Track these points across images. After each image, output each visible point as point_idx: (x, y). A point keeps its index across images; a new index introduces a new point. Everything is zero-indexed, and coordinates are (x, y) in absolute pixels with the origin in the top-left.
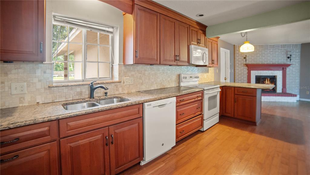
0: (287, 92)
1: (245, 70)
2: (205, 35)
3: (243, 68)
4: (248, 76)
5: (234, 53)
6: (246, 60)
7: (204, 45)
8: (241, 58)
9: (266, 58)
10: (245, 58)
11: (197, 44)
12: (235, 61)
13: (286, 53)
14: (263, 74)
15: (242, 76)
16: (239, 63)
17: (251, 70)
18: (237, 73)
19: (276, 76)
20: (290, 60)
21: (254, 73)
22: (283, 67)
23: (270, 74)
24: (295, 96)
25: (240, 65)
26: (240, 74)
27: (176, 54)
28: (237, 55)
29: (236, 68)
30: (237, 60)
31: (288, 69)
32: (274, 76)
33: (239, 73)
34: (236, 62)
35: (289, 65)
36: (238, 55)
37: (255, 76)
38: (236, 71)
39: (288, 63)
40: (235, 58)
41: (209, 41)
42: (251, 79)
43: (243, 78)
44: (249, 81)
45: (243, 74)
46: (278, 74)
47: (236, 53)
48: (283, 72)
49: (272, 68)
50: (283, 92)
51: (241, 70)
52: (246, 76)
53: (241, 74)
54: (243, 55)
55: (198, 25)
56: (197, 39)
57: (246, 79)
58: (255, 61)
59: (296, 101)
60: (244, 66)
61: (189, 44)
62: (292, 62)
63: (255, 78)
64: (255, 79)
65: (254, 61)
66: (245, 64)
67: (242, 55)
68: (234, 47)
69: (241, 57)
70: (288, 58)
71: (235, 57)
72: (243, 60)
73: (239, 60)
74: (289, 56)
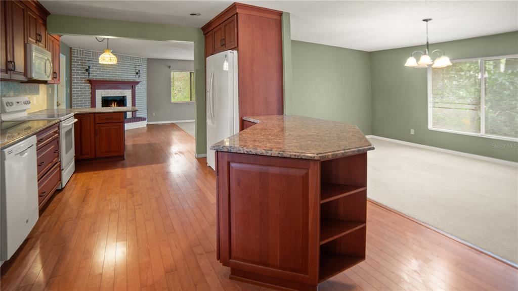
0: (137, 116)
1: (88, 88)
2: (46, 29)
3: (84, 86)
4: (91, 98)
5: (71, 62)
6: (89, 73)
7: (44, 46)
8: (82, 70)
9: (114, 72)
10: (87, 70)
11: (36, 43)
12: (71, 75)
13: (135, 67)
14: (111, 94)
15: (83, 98)
16: (78, 78)
17: (96, 89)
18: (74, 94)
19: (126, 96)
20: (139, 76)
21: (100, 94)
22: (132, 85)
23: (119, 94)
24: (144, 119)
25: (79, 80)
26: (79, 96)
27: (9, 60)
28: (75, 65)
29: (74, 86)
30: (75, 73)
31: (137, 87)
32: (124, 97)
33: (78, 93)
34: (74, 75)
35: (138, 83)
36: (77, 65)
37: (101, 98)
38: (74, 91)
39: (137, 80)
40: (71, 70)
41: (50, 39)
42: (97, 103)
43: (85, 101)
44: (93, 105)
45: (85, 96)
46: (127, 93)
47: (74, 62)
48: (132, 91)
49: (121, 86)
50: (133, 116)
51: (81, 88)
52: (88, 98)
53: (82, 96)
54: (85, 65)
55: (37, 9)
56: (37, 34)
57: (89, 103)
58: (101, 76)
59: (145, 126)
60: (86, 83)
61: (26, 42)
62: (140, 80)
63: (101, 100)
64: (101, 102)
65: (99, 76)
66: (88, 80)
67: (83, 65)
68: (71, 52)
69: (80, 68)
70: (137, 73)
71: (71, 67)
72: (84, 73)
73: (78, 73)
74: (137, 71)
